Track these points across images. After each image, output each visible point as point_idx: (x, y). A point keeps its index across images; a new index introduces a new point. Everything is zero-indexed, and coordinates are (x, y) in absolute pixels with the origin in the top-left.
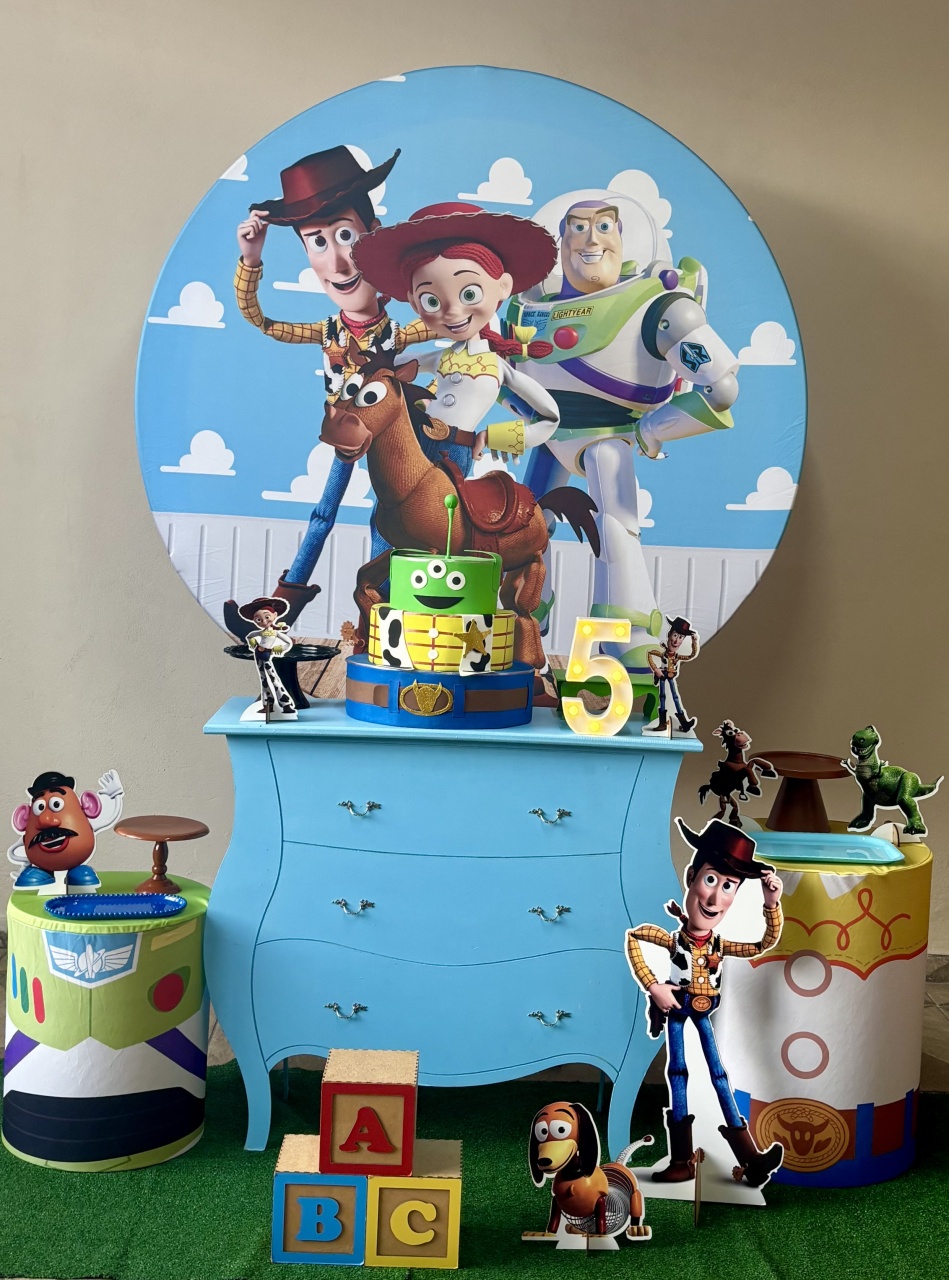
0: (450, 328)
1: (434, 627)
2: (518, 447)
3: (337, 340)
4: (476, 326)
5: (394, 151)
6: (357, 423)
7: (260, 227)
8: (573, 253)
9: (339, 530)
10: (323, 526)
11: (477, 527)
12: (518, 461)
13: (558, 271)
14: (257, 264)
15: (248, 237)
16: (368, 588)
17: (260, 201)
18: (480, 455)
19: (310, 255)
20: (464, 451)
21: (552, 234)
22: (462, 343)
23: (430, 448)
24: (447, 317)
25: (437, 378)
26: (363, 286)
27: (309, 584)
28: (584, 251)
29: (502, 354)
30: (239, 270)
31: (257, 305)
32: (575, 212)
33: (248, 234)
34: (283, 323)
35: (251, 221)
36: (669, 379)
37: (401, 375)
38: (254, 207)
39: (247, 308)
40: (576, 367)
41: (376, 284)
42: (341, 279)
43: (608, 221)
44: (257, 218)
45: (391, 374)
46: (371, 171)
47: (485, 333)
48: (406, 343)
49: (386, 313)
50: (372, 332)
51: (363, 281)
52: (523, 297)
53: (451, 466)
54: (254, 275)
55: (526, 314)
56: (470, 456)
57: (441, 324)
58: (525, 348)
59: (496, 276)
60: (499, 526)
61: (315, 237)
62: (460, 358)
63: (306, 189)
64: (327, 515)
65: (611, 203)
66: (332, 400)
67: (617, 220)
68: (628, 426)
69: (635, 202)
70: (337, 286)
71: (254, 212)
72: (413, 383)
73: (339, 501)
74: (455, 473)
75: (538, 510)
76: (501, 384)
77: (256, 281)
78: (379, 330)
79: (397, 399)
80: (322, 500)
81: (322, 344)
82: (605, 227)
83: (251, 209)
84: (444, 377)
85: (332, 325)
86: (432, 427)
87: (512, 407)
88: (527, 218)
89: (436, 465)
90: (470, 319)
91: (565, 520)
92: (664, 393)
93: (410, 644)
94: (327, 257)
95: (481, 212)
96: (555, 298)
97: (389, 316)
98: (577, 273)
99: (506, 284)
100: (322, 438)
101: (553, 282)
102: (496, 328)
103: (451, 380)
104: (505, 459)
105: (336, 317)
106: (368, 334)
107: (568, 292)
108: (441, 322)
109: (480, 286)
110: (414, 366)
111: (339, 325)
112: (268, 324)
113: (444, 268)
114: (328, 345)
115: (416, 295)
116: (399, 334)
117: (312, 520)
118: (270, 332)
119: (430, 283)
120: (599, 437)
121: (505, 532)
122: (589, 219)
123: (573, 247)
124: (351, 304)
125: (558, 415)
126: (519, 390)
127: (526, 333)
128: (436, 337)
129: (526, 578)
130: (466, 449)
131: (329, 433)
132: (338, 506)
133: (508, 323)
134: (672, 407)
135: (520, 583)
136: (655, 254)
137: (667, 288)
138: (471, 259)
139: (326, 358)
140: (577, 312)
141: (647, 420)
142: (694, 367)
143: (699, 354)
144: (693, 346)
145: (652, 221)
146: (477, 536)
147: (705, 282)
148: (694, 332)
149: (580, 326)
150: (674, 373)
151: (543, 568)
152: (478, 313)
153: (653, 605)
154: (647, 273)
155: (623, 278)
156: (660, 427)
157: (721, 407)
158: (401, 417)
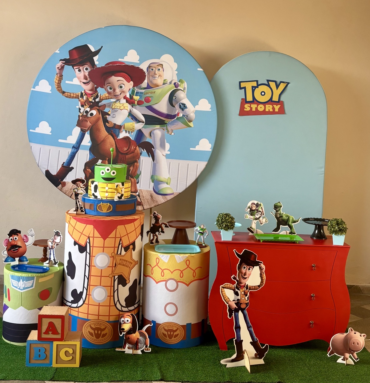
0: (115, 96)
2: (133, 130)
3: (83, 98)
4: (123, 95)
5: (101, 46)
6: (87, 122)
7: (63, 66)
9: (80, 151)
10: (75, 150)
11: (120, 152)
12: (132, 134)
14: (61, 76)
15: (59, 68)
16: (87, 168)
17: (63, 59)
18: (122, 132)
19: (76, 74)
20: (117, 130)
21: (144, 71)
22: (118, 100)
23: (108, 129)
24: (114, 93)
25: (111, 110)
27: (70, 167)
28: (153, 76)
29: (130, 104)
30: (56, 77)
31: (61, 87)
32: (151, 65)
33: (59, 67)
34: (68, 92)
35: (60, 64)
36: (176, 113)
37: (101, 108)
38: (61, 60)
39: (58, 88)
40: (150, 108)
41: (94, 83)
42: (85, 81)
43: (160, 68)
44: (61, 63)
45: (98, 108)
46: (94, 52)
47: (125, 98)
48: (103, 100)
49: (97, 91)
50: (93, 96)
51: (91, 82)
52: (136, 88)
53: (114, 135)
54: (60, 79)
55: (137, 93)
56: (119, 132)
57: (112, 94)
58: (136, 102)
59: (129, 82)
60: (126, 152)
61: (78, 69)
62: (118, 104)
63: (76, 56)
64: (77, 147)
65: (161, 63)
66: (81, 115)
67: (162, 68)
68: (164, 125)
70: (84, 83)
71: (61, 61)
72: (104, 111)
73: (81, 143)
74: (115, 136)
75: (137, 148)
76: (129, 112)
77: (61, 81)
78: (95, 96)
79: (99, 115)
80: (76, 143)
81: (79, 99)
82: (159, 70)
83: (60, 61)
84: (113, 109)
85: (82, 94)
86: (109, 123)
87: (132, 119)
88: (138, 66)
89: (109, 134)
90: (121, 93)
91: (145, 151)
92: (174, 116)
94: (81, 75)
95: (125, 64)
96: (145, 88)
97: (98, 92)
98: (151, 82)
99: (131, 84)
100: (77, 125)
101: (145, 84)
102: (128, 96)
103: (115, 110)
104: (129, 133)
105: (83, 92)
106: (92, 97)
107: (149, 87)
108: (113, 94)
109: (124, 85)
110: (104, 106)
111: (84, 94)
112: (63, 93)
113: (114, 79)
114: (80, 99)
115: (106, 86)
116: (100, 97)
117: (72, 148)
118: (64, 95)
119: (110, 83)
120: (156, 128)
121: (128, 153)
122: (155, 67)
123: (150, 75)
124: (87, 88)
125: (144, 121)
126: (134, 114)
127: (136, 98)
128: (111, 98)
129: (133, 167)
130: (118, 130)
131: (79, 124)
133: (132, 95)
134: (176, 120)
135: (131, 168)
136: (173, 78)
137: (176, 87)
138: (122, 77)
139: (80, 103)
140: (151, 93)
141: (170, 124)
142: (183, 110)
143: (184, 106)
144: (183, 104)
145: (172, 68)
146: (120, 155)
147: (186, 87)
148: (183, 100)
149: (152, 97)
150: (177, 111)
151: (138, 164)
152: (123, 92)
153: (168, 176)
154: (170, 83)
155: (164, 84)
156: (173, 126)
157: (190, 121)
158: (100, 120)
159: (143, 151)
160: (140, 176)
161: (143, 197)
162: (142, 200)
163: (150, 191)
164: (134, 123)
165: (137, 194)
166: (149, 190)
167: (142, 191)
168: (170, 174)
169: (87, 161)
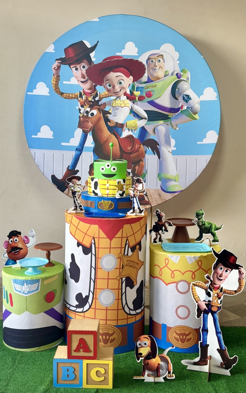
0: (115, 93)
1: (108, 183)
2: (136, 127)
3: (82, 98)
4: (123, 92)
5: (97, 41)
6: (89, 122)
7: (59, 65)
8: (150, 69)
9: (84, 153)
10: (79, 152)
11: (124, 152)
12: (136, 131)
13: (146, 75)
14: (58, 76)
15: (55, 69)
16: (93, 170)
18: (124, 130)
19: (74, 73)
20: (120, 129)
21: (144, 64)
22: (119, 97)
23: (110, 129)
24: (114, 90)
25: (111, 108)
26: (89, 82)
27: (76, 170)
28: (153, 68)
29: (130, 100)
30: (53, 78)
31: (59, 88)
32: (151, 57)
33: (55, 68)
34: (66, 93)
35: (56, 64)
36: (179, 106)
37: (101, 107)
38: (57, 60)
39: (56, 89)
40: (152, 103)
41: (93, 81)
42: (83, 80)
43: (160, 59)
44: (58, 63)
45: (98, 107)
46: (90, 48)
47: (125, 94)
48: (102, 98)
50: (92, 95)
51: (89, 80)
52: (136, 83)
53: (116, 134)
55: (137, 88)
57: (112, 92)
58: (137, 98)
59: (128, 77)
60: (130, 151)
61: (75, 68)
62: (118, 101)
63: (72, 54)
64: (80, 149)
65: (161, 54)
66: (81, 115)
67: (163, 58)
68: (167, 120)
69: (168, 53)
70: (82, 82)
71: (57, 61)
72: (105, 110)
73: (84, 145)
74: (117, 135)
75: (142, 146)
76: (130, 109)
77: (58, 81)
78: (94, 94)
79: (100, 115)
80: (79, 145)
81: (78, 99)
82: (159, 61)
83: (56, 60)
84: (113, 107)
85: (81, 94)
86: (110, 123)
87: (134, 116)
88: (137, 59)
89: (112, 134)
90: (121, 90)
91: (150, 148)
92: (178, 110)
93: (101, 189)
94: (78, 73)
95: (123, 58)
96: (146, 83)
97: (97, 90)
98: (152, 75)
99: (131, 79)
100: (78, 127)
101: (145, 78)
102: (128, 92)
103: (115, 108)
104: (132, 131)
105: (82, 91)
106: (91, 96)
107: (149, 81)
108: (112, 91)
109: (123, 80)
110: (105, 104)
111: (83, 93)
112: (62, 94)
113: (113, 75)
114: (80, 99)
115: (105, 84)
116: (100, 95)
117: (76, 150)
118: (63, 96)
119: (109, 80)
120: (159, 124)
121: (133, 152)
122: (155, 59)
123: (150, 67)
124: (86, 87)
125: (147, 117)
126: (135, 110)
127: (137, 93)
128: (111, 96)
129: (139, 166)
130: (120, 128)
131: (80, 126)
132: (83, 147)
133: (132, 91)
134: (180, 113)
135: (137, 168)
136: (174, 68)
137: (178, 78)
138: (120, 72)
139: (79, 103)
140: (152, 87)
141: (173, 118)
142: (187, 102)
143: (188, 98)
144: (186, 95)
145: (173, 58)
146: (124, 154)
147: (189, 76)
148: (187, 91)
149: (153, 91)
150: (181, 104)
151: (144, 163)
152: (123, 88)
153: (176, 173)
154: (172, 74)
155: (165, 76)
156: (177, 120)
157: (195, 113)
158: (101, 120)
159: (148, 149)
160: (146, 175)
161: (151, 196)
162: (150, 200)
163: (158, 190)
164: (136, 120)
165: (145, 193)
166: (156, 188)
167: (149, 190)
168: (178, 170)
169: (91, 162)
